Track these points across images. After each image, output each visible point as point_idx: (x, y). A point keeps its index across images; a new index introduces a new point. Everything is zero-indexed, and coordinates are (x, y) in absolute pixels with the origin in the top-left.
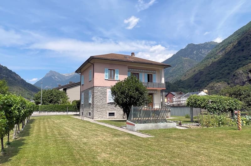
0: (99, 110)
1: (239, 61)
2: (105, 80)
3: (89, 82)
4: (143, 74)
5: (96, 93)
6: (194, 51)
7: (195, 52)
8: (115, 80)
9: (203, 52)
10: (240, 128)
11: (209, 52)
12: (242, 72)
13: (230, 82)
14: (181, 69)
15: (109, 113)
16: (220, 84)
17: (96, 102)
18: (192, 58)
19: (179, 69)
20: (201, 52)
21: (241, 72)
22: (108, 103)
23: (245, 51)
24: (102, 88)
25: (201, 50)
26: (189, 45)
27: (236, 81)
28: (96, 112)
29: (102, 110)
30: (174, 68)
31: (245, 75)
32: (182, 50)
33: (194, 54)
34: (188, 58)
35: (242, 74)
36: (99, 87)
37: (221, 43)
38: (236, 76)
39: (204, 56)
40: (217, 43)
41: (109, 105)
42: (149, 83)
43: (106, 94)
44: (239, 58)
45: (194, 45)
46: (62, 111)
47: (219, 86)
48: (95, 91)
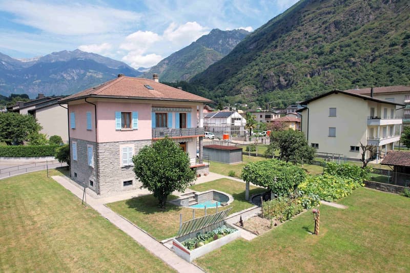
0: (108, 180)
1: (272, 60)
2: (117, 130)
3: (88, 130)
4: (173, 114)
5: (102, 154)
6: (219, 40)
7: (221, 41)
8: (132, 129)
9: (230, 43)
10: (317, 232)
11: (238, 43)
12: (274, 74)
13: (259, 85)
14: (202, 64)
15: (125, 182)
16: (248, 88)
17: (103, 168)
18: (217, 50)
19: (199, 63)
20: (228, 43)
21: (272, 74)
22: (122, 168)
23: (279, 48)
24: (112, 144)
25: (228, 39)
26: (214, 30)
27: (266, 85)
28: (104, 184)
29: (112, 179)
30: (193, 61)
31: (276, 78)
32: (204, 36)
33: (219, 44)
34: (212, 49)
35: (273, 76)
36: (107, 144)
37: (253, 33)
38: (267, 79)
39: (231, 48)
40: (247, 31)
41: (123, 169)
42: (183, 129)
43: (118, 153)
44: (272, 56)
45: (220, 31)
46: (32, 157)
47: (247, 90)
48: (100, 151)
